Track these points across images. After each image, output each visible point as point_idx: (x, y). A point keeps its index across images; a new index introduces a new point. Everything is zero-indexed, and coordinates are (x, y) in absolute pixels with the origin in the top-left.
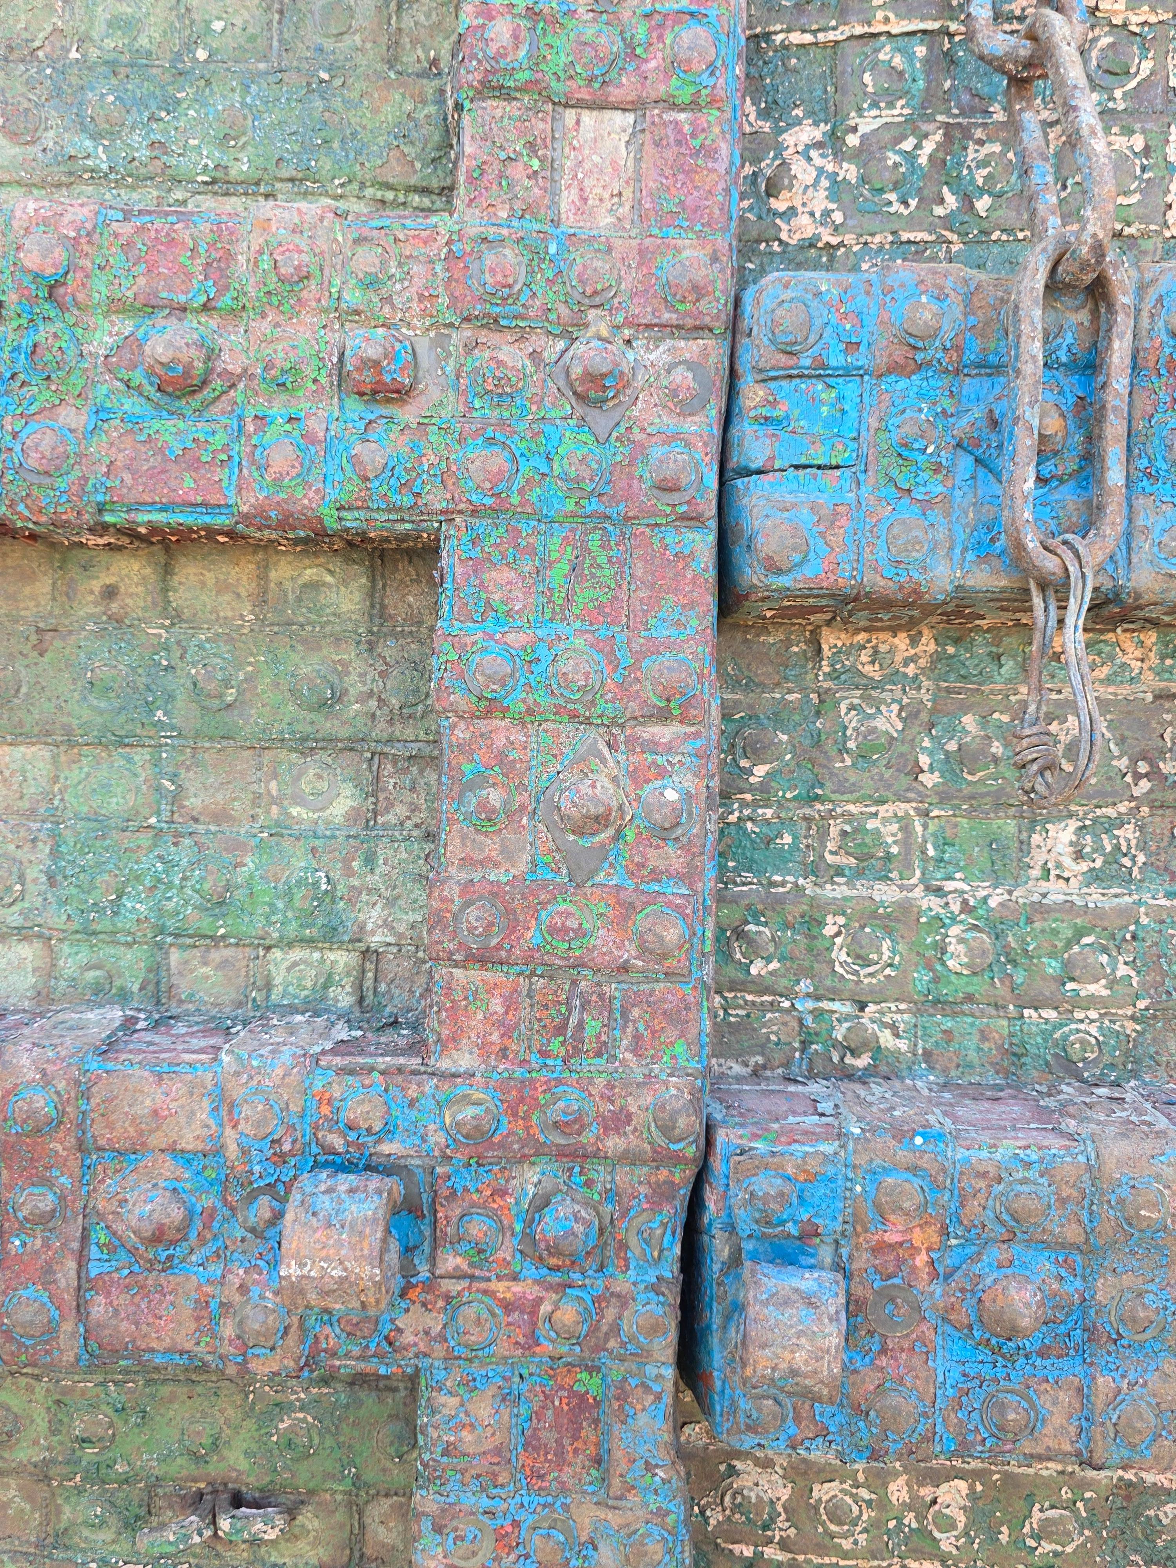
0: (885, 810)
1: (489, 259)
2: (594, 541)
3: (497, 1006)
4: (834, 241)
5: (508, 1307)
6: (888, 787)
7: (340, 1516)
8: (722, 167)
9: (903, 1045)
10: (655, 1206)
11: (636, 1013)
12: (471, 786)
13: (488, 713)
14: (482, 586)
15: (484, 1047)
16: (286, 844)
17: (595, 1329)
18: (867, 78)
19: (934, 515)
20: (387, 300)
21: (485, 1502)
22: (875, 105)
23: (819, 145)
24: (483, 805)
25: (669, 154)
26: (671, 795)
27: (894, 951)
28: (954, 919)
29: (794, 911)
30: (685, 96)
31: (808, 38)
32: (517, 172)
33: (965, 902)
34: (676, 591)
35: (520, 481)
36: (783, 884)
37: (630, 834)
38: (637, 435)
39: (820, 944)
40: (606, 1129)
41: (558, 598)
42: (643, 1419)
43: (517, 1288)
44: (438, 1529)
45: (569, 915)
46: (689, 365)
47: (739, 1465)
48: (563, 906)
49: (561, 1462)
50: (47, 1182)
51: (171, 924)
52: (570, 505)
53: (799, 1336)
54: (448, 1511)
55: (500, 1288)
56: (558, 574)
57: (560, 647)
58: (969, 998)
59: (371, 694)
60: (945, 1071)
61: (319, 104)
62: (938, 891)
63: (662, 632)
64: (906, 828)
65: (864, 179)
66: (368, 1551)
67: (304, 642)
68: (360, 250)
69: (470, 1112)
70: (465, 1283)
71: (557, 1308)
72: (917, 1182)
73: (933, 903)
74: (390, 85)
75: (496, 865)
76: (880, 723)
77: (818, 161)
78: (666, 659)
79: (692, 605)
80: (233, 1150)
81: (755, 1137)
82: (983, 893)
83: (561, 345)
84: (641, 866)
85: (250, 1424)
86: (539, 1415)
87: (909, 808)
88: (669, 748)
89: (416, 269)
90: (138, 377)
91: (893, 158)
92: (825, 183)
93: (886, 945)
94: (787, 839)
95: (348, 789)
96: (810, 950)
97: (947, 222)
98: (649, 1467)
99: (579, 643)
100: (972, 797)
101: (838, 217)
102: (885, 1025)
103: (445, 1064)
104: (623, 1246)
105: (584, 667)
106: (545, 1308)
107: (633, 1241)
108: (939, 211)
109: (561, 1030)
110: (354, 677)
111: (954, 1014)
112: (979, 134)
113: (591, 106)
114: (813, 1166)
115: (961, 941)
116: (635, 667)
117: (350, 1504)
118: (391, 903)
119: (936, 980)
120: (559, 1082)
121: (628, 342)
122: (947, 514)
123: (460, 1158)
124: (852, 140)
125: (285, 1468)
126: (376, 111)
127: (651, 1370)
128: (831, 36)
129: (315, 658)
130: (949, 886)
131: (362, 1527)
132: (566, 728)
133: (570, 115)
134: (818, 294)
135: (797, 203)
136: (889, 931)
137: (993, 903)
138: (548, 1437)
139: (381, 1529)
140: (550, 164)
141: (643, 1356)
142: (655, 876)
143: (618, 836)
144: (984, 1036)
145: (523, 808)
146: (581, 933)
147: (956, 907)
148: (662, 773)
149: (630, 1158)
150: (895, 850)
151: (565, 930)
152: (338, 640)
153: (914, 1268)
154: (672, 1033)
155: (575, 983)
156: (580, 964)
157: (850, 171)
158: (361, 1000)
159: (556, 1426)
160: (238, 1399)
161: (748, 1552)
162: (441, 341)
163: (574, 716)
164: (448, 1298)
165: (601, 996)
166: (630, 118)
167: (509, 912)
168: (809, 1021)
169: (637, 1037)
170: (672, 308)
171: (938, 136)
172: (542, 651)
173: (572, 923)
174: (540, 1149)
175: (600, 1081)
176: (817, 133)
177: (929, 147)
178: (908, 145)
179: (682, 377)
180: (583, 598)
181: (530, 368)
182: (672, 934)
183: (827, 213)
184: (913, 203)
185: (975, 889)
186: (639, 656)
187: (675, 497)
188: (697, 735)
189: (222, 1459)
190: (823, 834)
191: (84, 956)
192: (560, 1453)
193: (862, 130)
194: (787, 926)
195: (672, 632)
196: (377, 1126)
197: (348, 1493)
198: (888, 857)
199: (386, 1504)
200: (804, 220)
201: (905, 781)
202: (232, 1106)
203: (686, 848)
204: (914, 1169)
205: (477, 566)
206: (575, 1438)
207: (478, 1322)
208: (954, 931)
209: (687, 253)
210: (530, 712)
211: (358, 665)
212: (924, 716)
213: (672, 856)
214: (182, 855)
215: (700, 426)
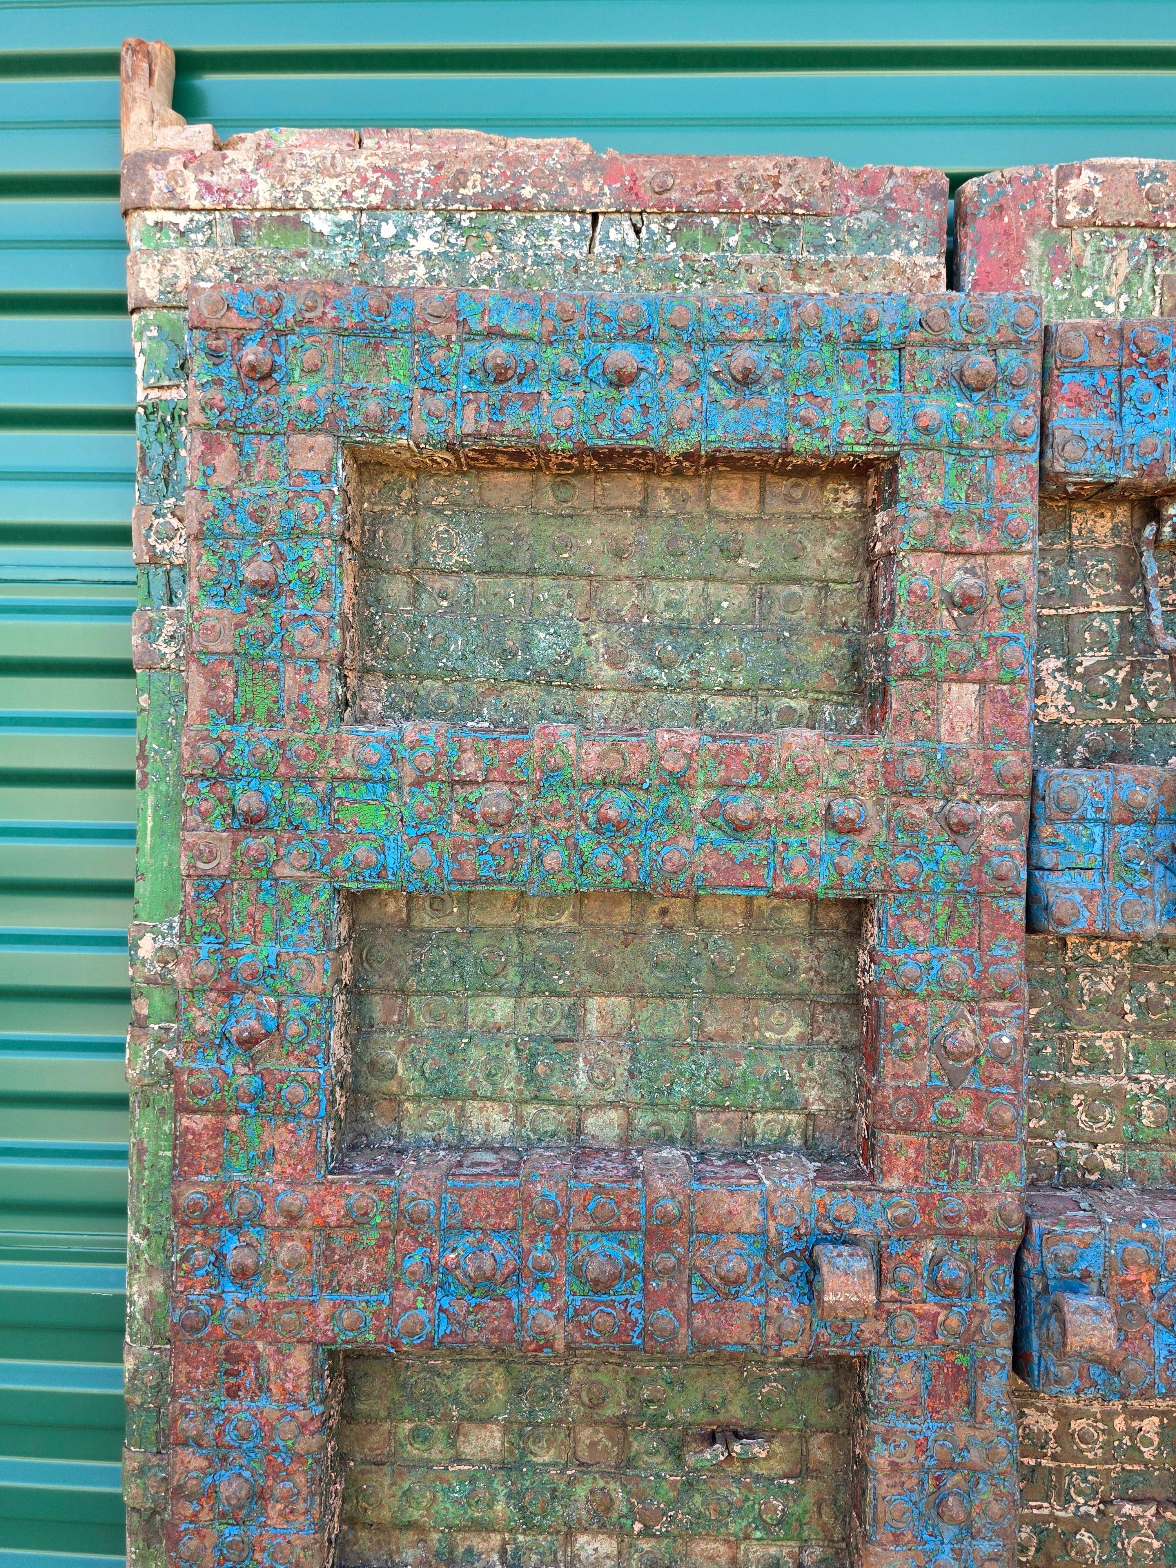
0: (1106, 1035)
1: (907, 763)
2: (960, 904)
3: (912, 1153)
4: (1070, 722)
5: (921, 1317)
6: (1107, 1022)
7: (795, 1445)
8: (1026, 713)
9: (1117, 1167)
10: (999, 1262)
11: (987, 1157)
12: (898, 1036)
13: (908, 996)
14: (902, 929)
15: (906, 1175)
16: (764, 1054)
17: (968, 1329)
18: (1087, 635)
19: (1144, 898)
20: (853, 783)
21: (909, 1426)
22: (1091, 649)
23: (1060, 670)
24: (905, 1046)
25: (998, 706)
26: (1006, 1040)
27: (1112, 1114)
28: (1145, 1096)
29: (1054, 1090)
30: (1008, 678)
31: (1053, 612)
32: (919, 716)
33: (1152, 1087)
34: (1005, 930)
35: (923, 876)
36: (1047, 1076)
37: (983, 1061)
38: (984, 850)
39: (1069, 1110)
40: (972, 1220)
41: (941, 933)
42: (994, 1379)
43: (926, 1307)
44: (885, 1441)
45: (951, 1105)
46: (1010, 814)
47: (1026, 1411)
48: (947, 1100)
49: (948, 1403)
50: (669, 1250)
51: (699, 1099)
52: (948, 887)
53: (1094, 1329)
54: (891, 1431)
55: (916, 1307)
56: (940, 922)
57: (943, 962)
58: (1155, 1141)
59: (811, 968)
60: (1142, 1181)
61: (784, 649)
62: (1136, 1080)
63: (998, 952)
64: (1117, 1045)
65: (1086, 691)
66: (811, 1466)
67: (774, 940)
68: (838, 757)
69: (901, 1211)
70: (898, 1305)
71: (947, 1318)
72: (1144, 1248)
73: (1133, 1087)
74: (822, 639)
75: (911, 1078)
76: (1102, 987)
77: (1060, 679)
78: (1002, 967)
79: (1014, 938)
80: (773, 1231)
81: (1054, 1224)
82: (1161, 1082)
83: (941, 803)
84: (989, 1077)
85: (745, 1390)
86: (936, 1378)
87: (1119, 1034)
88: (1004, 1014)
89: (867, 766)
90: (719, 821)
91: (1102, 680)
92: (1064, 691)
93: (1108, 1110)
94: (1049, 1050)
95: (797, 1022)
96: (1064, 1113)
97: (1132, 714)
98: (998, 1405)
99: (954, 958)
100: (1154, 1028)
101: (1072, 709)
102: (1107, 1156)
103: (885, 1185)
104: (983, 1284)
105: (957, 971)
106: (941, 1318)
107: (988, 1281)
108: (1128, 708)
109: (945, 1166)
110: (802, 959)
111: (1147, 1150)
112: (1150, 667)
113: (955, 681)
114: (1088, 1239)
115: (1150, 1108)
116: (985, 971)
117: (801, 1437)
118: (823, 1087)
119: (1136, 1130)
120: (946, 1195)
121: (978, 802)
122: (1152, 897)
123: (895, 1237)
124: (1080, 669)
125: (766, 1416)
126: (814, 653)
127: (999, 1352)
128: (1066, 611)
129: (781, 949)
130: (1142, 1077)
131: (808, 1451)
132: (946, 1002)
133: (945, 686)
134: (1081, 784)
135: (1048, 700)
136: (1109, 1103)
137: (1167, 1087)
138: (941, 1390)
139: (819, 1452)
140: (936, 712)
141: (994, 1344)
142: (997, 1083)
143: (976, 1061)
144: (1163, 1161)
145: (925, 1046)
146: (957, 1114)
147: (1147, 1090)
148: (1000, 1028)
149: (984, 1236)
150: (1111, 1057)
151: (949, 1112)
152: (793, 938)
153: (1142, 1295)
154: (1007, 1168)
155: (953, 1141)
156: (956, 1131)
157: (1078, 686)
158: (806, 1142)
159: (945, 1384)
160: (737, 1375)
161: (1032, 1462)
162: (879, 803)
163: (951, 997)
164: (889, 1313)
165: (967, 1148)
166: (977, 687)
167: (919, 1103)
168: (1063, 1154)
169: (988, 1170)
170: (1002, 786)
171: (1127, 669)
172: (935, 963)
173: (953, 1109)
174: (937, 1232)
175: (968, 1194)
176: (1059, 663)
177: (1122, 674)
178: (1111, 673)
179: (1007, 820)
180: (955, 933)
181: (927, 817)
182: (1008, 1116)
183: (1065, 707)
184: (1114, 704)
185: (1157, 1079)
186: (987, 966)
187: (1006, 883)
188: (1018, 1007)
189: (727, 1411)
190: (1070, 1048)
191: (649, 1118)
192: (948, 1399)
193: (1085, 664)
194: (1050, 1099)
195: (1004, 952)
196: (851, 1219)
197: (800, 1430)
198: (1108, 1061)
199: (821, 1437)
200: (1052, 710)
201: (1117, 1019)
202: (773, 1208)
203: (1014, 1068)
204: (1143, 1241)
205: (899, 918)
206: (956, 1390)
207: (906, 1325)
208: (1146, 1103)
209: (1009, 759)
210: (929, 995)
211: (804, 953)
212: (1126, 983)
213: (1005, 1072)
214: (706, 1060)
215: (1017, 845)
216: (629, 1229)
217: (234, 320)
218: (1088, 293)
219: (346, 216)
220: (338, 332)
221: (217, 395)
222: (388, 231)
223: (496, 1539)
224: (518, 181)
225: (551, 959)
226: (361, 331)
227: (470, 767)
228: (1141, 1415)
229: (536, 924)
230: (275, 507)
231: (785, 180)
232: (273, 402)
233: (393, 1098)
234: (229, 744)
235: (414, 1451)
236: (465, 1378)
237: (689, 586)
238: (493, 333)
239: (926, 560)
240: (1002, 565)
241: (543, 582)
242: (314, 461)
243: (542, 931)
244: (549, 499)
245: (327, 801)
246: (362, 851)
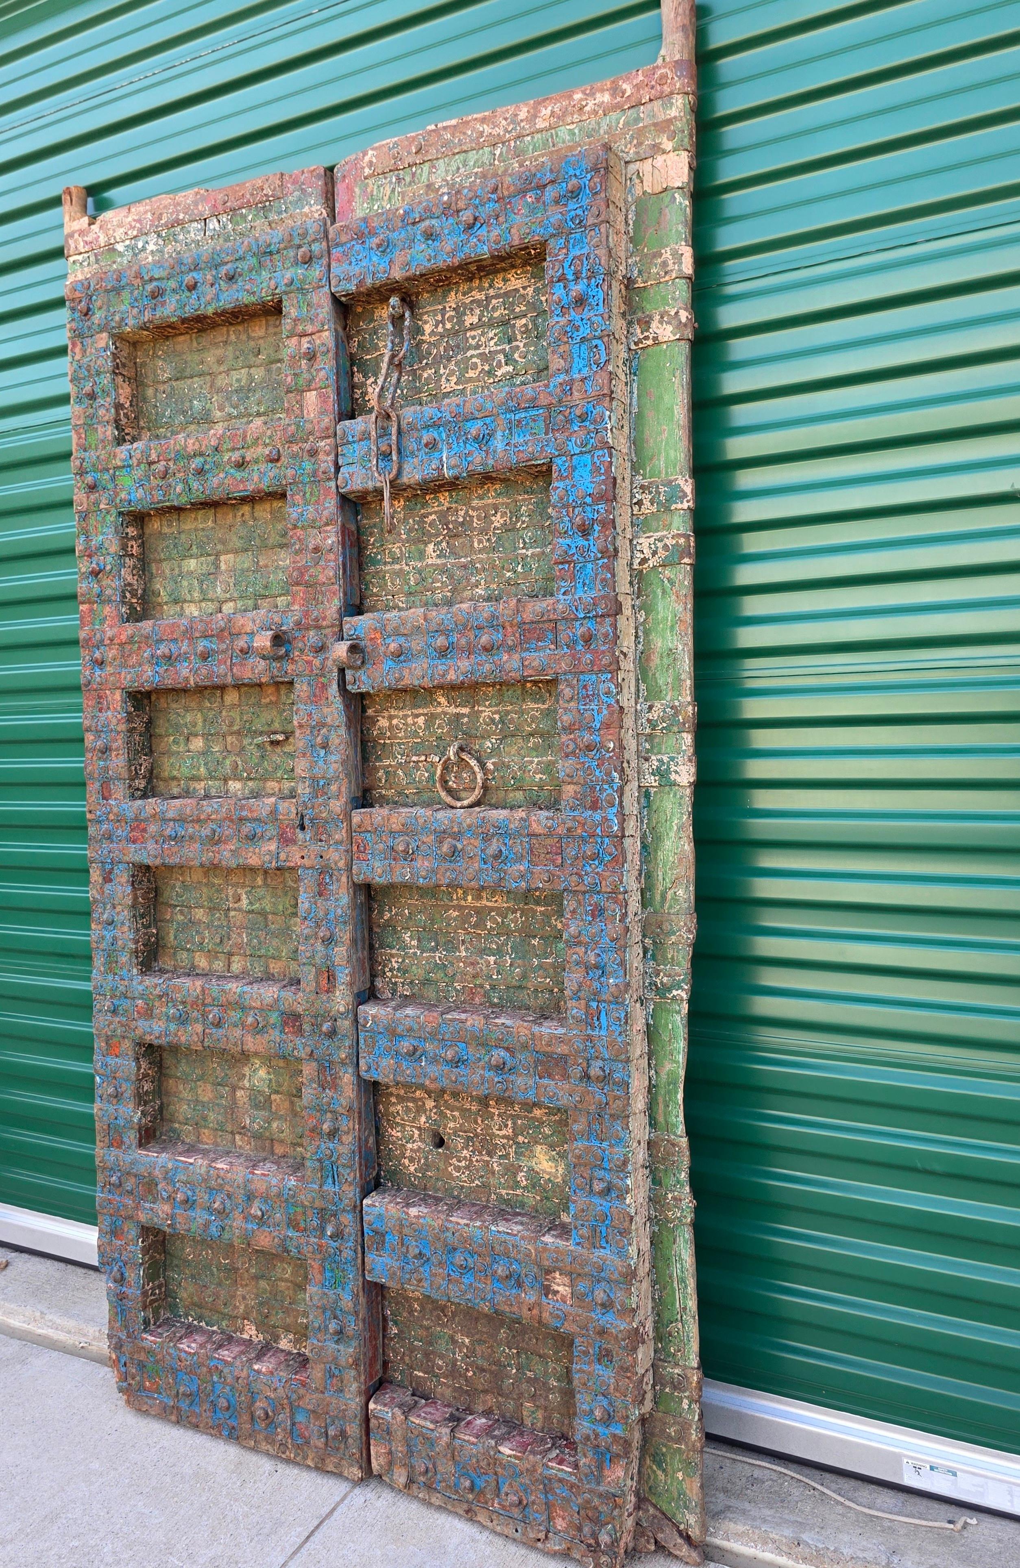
0: (396, 546)
1: (289, 428)
2: (313, 487)
5: (307, 662)
6: (396, 539)
8: (332, 400)
9: (404, 605)
10: (333, 637)
13: (295, 528)
14: (294, 500)
15: (300, 604)
17: (323, 667)
20: (274, 440)
21: (305, 707)
26: (332, 542)
27: (400, 581)
28: (411, 571)
29: (381, 574)
30: (323, 386)
32: (295, 408)
33: (413, 567)
34: (329, 496)
35: (299, 476)
37: (324, 552)
38: (320, 462)
39: (386, 582)
41: (307, 500)
42: (333, 686)
43: (309, 658)
44: (296, 714)
45: (314, 572)
46: (328, 445)
48: (312, 570)
49: (319, 698)
52: (308, 479)
54: (298, 710)
55: (305, 658)
56: (307, 495)
57: (308, 511)
62: (408, 565)
64: (401, 550)
68: (268, 430)
69: (296, 618)
70: (299, 658)
71: (316, 662)
73: (407, 568)
75: (299, 562)
77: (374, 387)
78: (329, 512)
79: (332, 498)
82: (417, 564)
83: (305, 444)
84: (327, 559)
85: (279, 715)
87: (401, 545)
88: (330, 531)
89: (278, 433)
93: (398, 580)
94: (379, 557)
96: (384, 584)
98: (335, 697)
99: (312, 510)
100: (413, 540)
102: (400, 601)
103: (292, 608)
105: (312, 515)
106: (314, 662)
107: (330, 645)
109: (313, 599)
111: (414, 596)
113: (308, 391)
114: (357, 622)
115: (413, 577)
116: (323, 515)
119: (409, 588)
120: (314, 610)
121: (317, 441)
123: (296, 629)
128: (375, 355)
130: (410, 563)
132: (310, 529)
133: (304, 394)
136: (398, 576)
137: (418, 566)
140: (301, 406)
141: (332, 671)
142: (330, 561)
143: (322, 552)
144: (420, 601)
145: (303, 549)
146: (316, 576)
148: (330, 537)
149: (327, 626)
151: (313, 576)
153: (378, 644)
154: (334, 597)
155: (316, 588)
156: (316, 583)
159: (319, 691)
160: (276, 710)
163: (311, 526)
164: (296, 661)
165: (320, 590)
166: (315, 392)
167: (302, 572)
168: (386, 602)
172: (305, 513)
173: (315, 574)
174: (311, 626)
176: (373, 380)
179: (327, 448)
180: (312, 499)
181: (299, 450)
185: (415, 563)
186: (323, 511)
187: (328, 475)
188: (334, 528)
190: (385, 554)
192: (319, 696)
194: (380, 578)
195: (330, 506)
198: (398, 558)
201: (399, 537)
202: (255, 621)
205: (293, 495)
206: (323, 693)
208: (411, 574)
210: (303, 527)
213: (332, 556)
214: (258, 576)
215: (331, 457)
216: (212, 636)
217: (78, 294)
218: (376, 207)
219: (127, 242)
220: (107, 291)
221: (74, 325)
222: (140, 245)
223: (203, 784)
224: (178, 212)
225: (205, 539)
226: (114, 289)
227: (154, 457)
228: (417, 716)
229: (201, 526)
230: (92, 364)
231: (266, 186)
232: (89, 323)
233: (160, 604)
234: (83, 460)
235: (174, 748)
236: (189, 718)
237: (243, 371)
238: (151, 279)
239: (294, 340)
240: (319, 337)
241: (196, 379)
242: (102, 344)
243: (203, 529)
244: (195, 344)
245: (113, 478)
246: (123, 495)
